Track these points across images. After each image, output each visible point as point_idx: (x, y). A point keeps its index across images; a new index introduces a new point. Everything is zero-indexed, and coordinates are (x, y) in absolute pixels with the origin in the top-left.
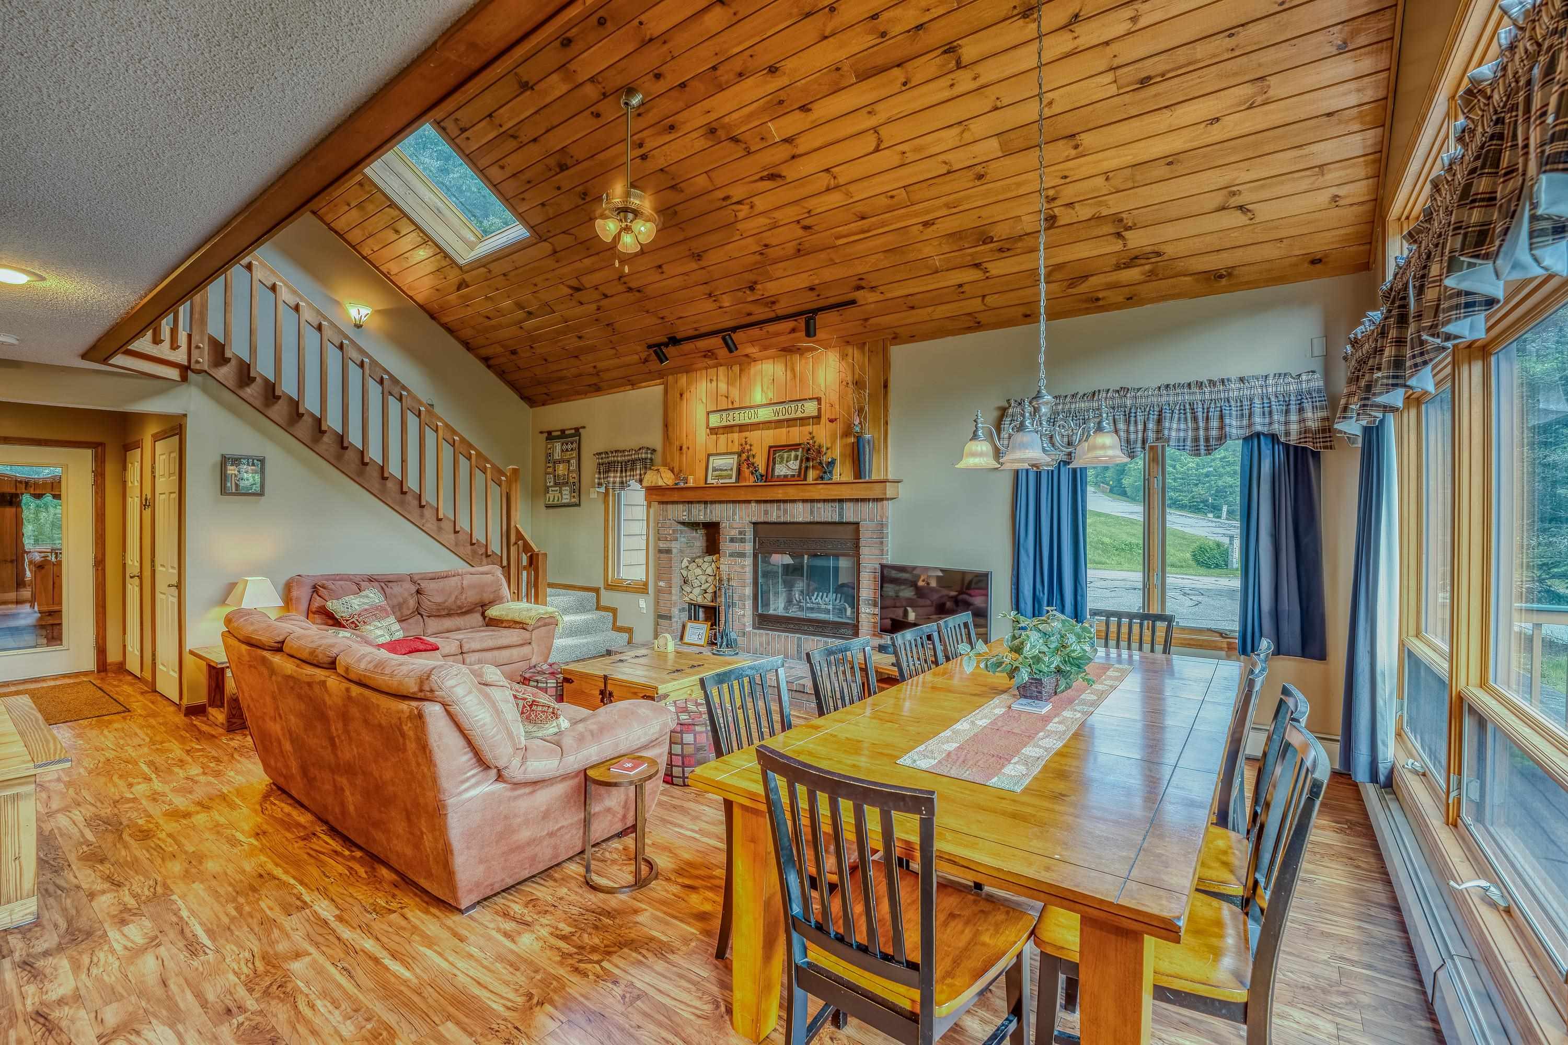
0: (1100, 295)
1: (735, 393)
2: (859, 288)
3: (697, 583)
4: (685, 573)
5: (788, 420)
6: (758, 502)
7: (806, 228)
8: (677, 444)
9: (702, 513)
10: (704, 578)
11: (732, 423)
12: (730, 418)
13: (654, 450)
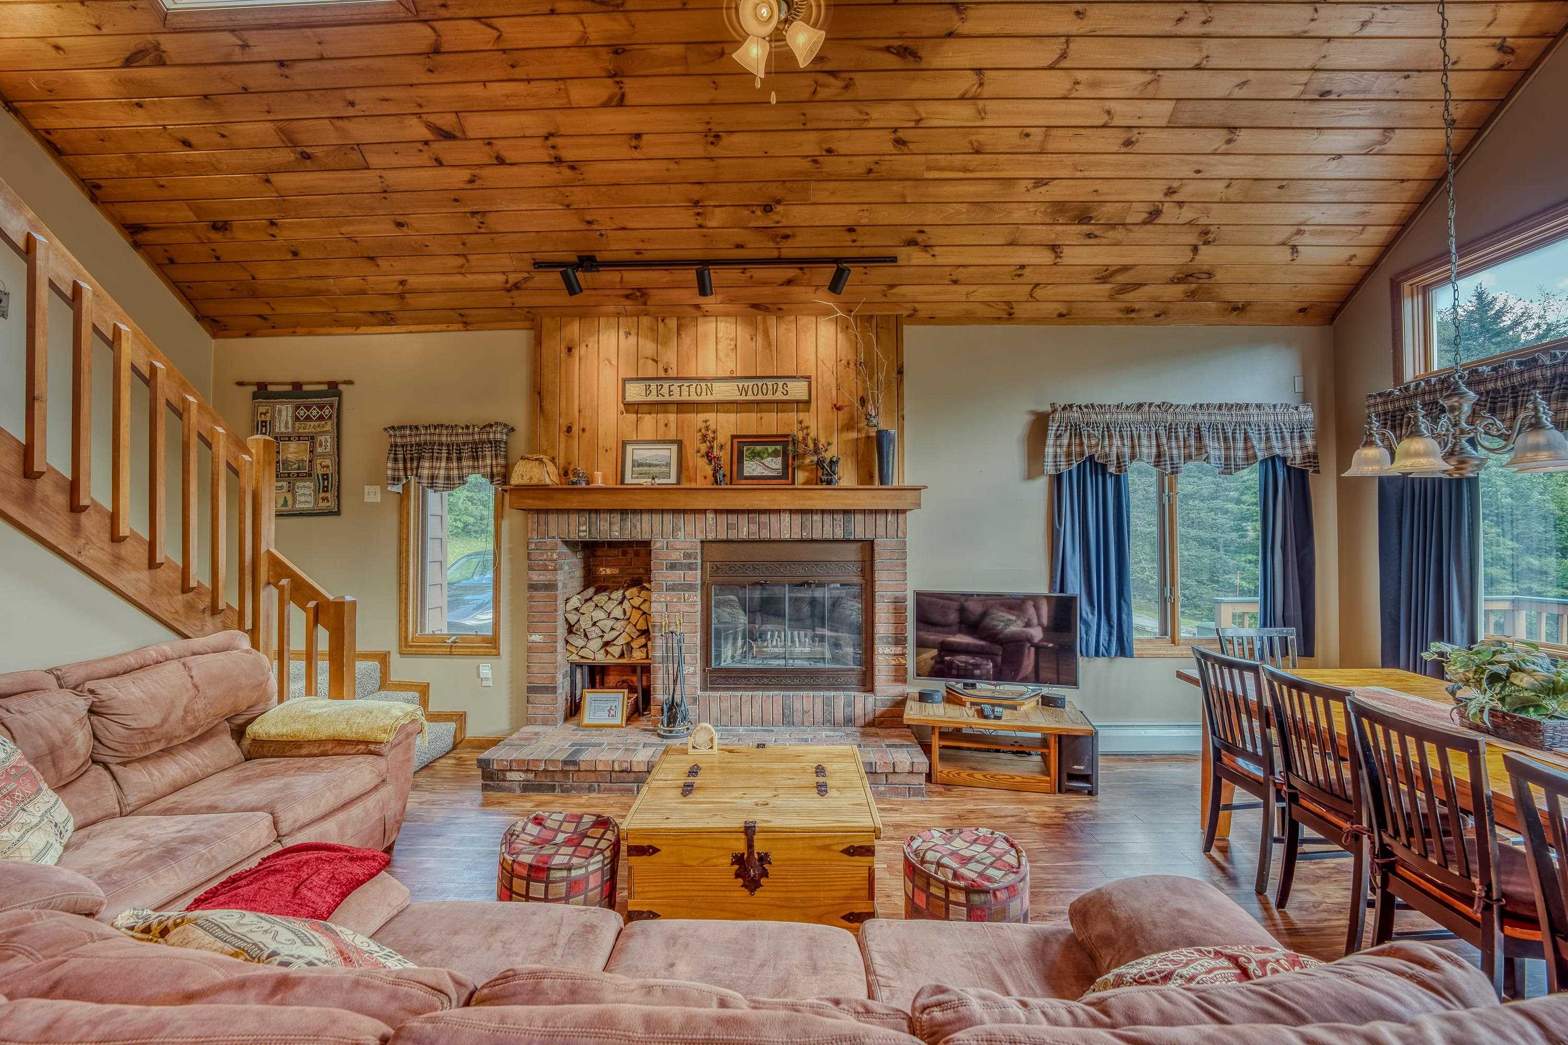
0: (1137, 306)
1: (670, 356)
2: (912, 243)
3: (594, 632)
4: (573, 618)
5: (758, 403)
6: (716, 512)
7: (900, 142)
8: (564, 422)
9: (616, 528)
10: (610, 623)
11: (667, 398)
12: (665, 391)
13: (512, 430)
